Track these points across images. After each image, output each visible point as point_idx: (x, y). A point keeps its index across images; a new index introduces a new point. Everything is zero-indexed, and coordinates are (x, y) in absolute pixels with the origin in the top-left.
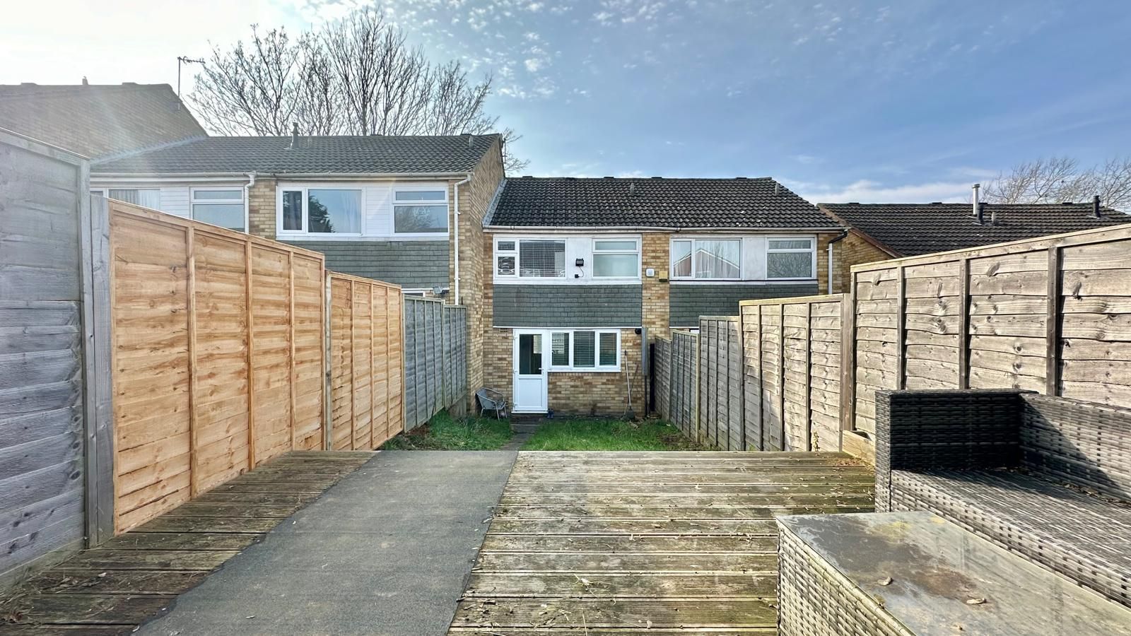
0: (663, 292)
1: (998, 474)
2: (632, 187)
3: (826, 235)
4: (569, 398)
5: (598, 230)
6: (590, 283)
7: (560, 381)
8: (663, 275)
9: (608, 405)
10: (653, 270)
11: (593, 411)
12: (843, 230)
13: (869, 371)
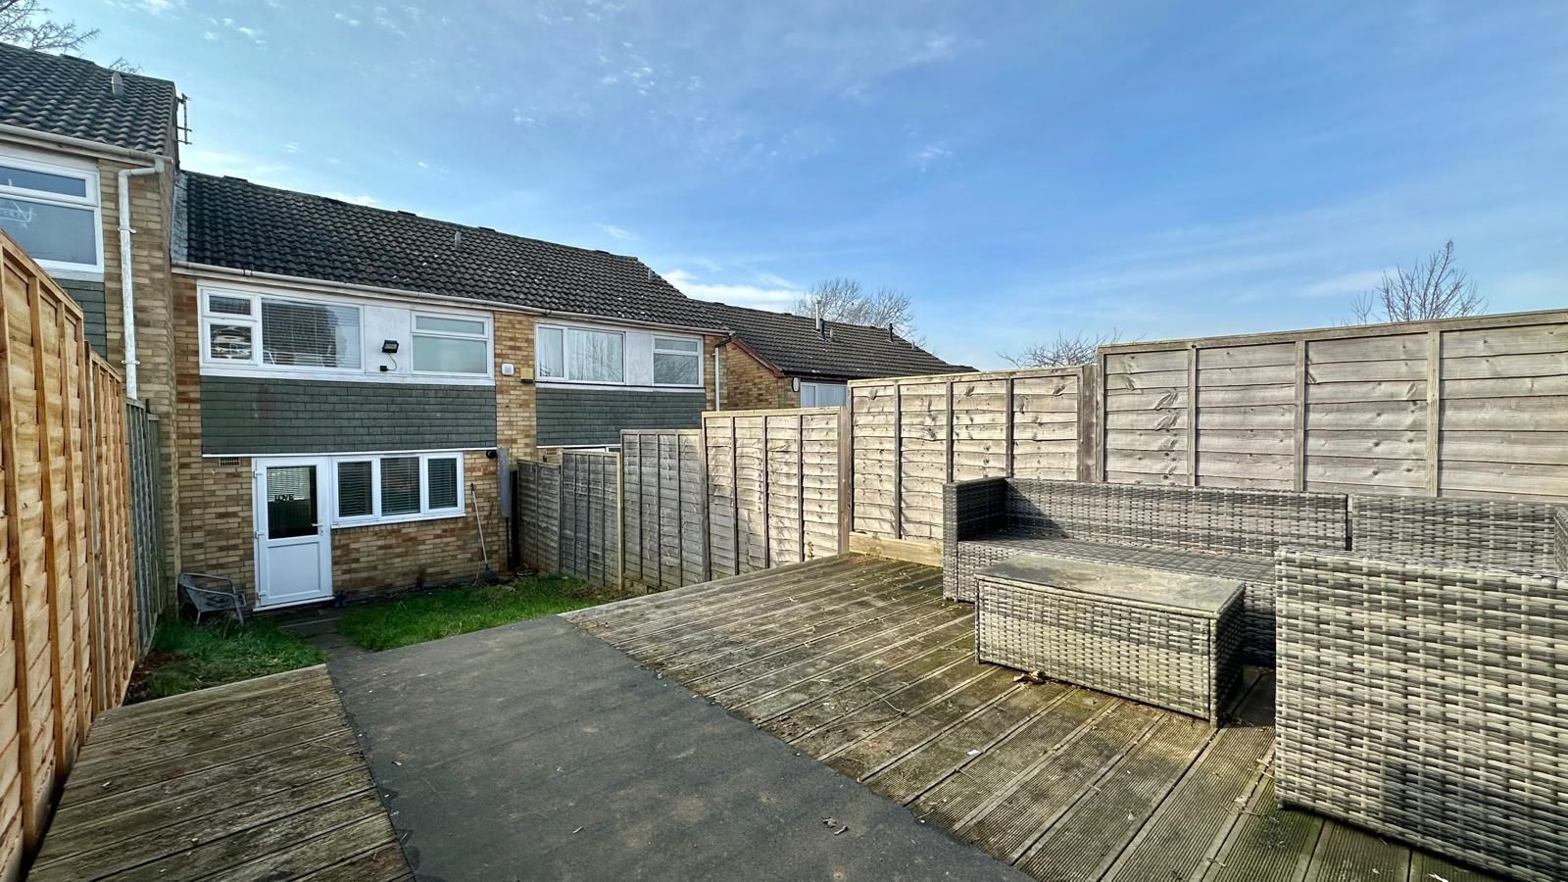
0: (527, 397)
1: (1001, 534)
2: (457, 236)
3: (712, 338)
4: (375, 568)
5: (422, 298)
6: (409, 381)
7: (357, 541)
8: (526, 374)
9: (446, 568)
10: (512, 366)
11: (420, 581)
12: (728, 334)
13: (866, 476)
